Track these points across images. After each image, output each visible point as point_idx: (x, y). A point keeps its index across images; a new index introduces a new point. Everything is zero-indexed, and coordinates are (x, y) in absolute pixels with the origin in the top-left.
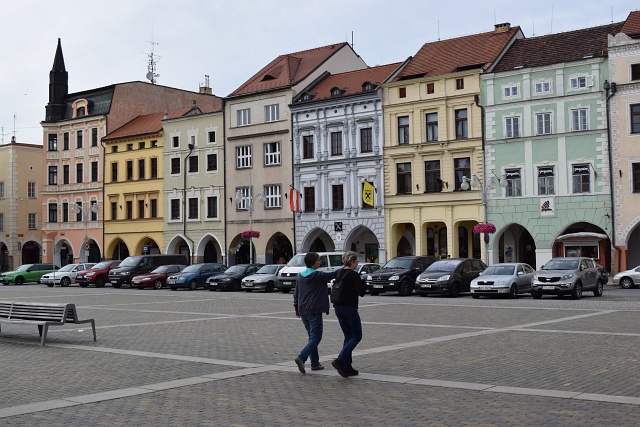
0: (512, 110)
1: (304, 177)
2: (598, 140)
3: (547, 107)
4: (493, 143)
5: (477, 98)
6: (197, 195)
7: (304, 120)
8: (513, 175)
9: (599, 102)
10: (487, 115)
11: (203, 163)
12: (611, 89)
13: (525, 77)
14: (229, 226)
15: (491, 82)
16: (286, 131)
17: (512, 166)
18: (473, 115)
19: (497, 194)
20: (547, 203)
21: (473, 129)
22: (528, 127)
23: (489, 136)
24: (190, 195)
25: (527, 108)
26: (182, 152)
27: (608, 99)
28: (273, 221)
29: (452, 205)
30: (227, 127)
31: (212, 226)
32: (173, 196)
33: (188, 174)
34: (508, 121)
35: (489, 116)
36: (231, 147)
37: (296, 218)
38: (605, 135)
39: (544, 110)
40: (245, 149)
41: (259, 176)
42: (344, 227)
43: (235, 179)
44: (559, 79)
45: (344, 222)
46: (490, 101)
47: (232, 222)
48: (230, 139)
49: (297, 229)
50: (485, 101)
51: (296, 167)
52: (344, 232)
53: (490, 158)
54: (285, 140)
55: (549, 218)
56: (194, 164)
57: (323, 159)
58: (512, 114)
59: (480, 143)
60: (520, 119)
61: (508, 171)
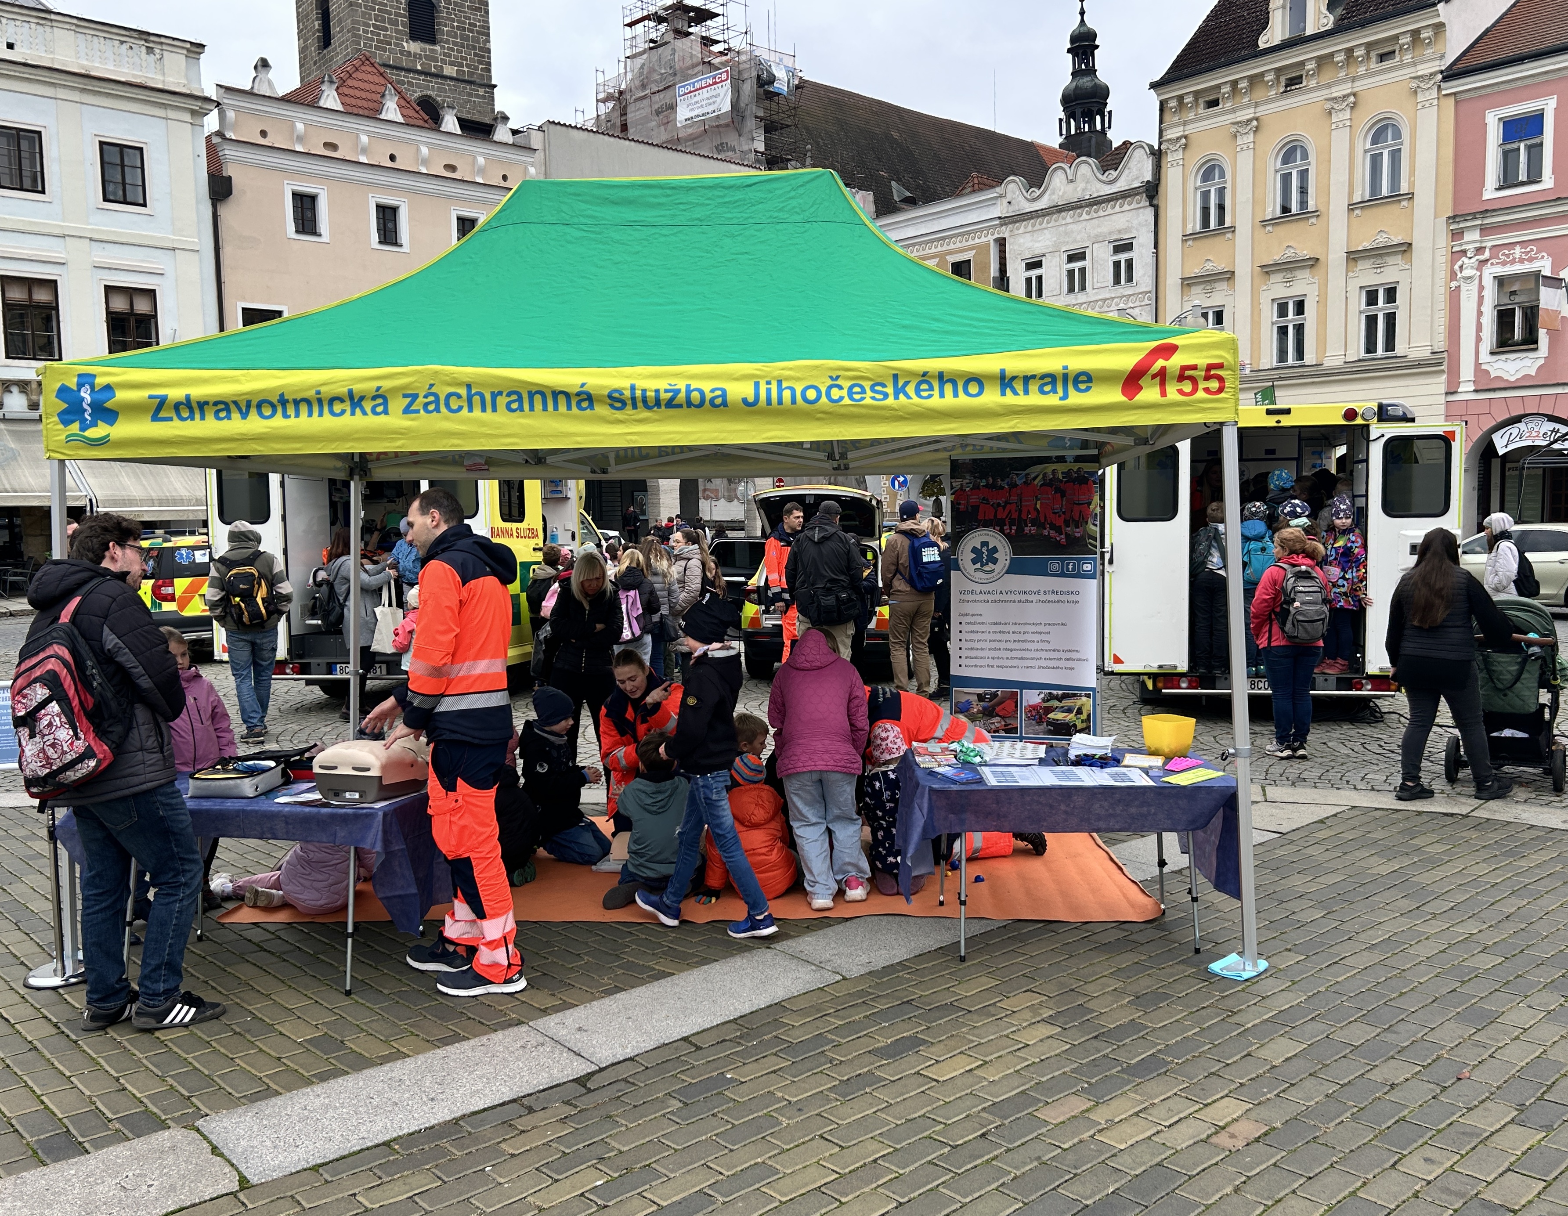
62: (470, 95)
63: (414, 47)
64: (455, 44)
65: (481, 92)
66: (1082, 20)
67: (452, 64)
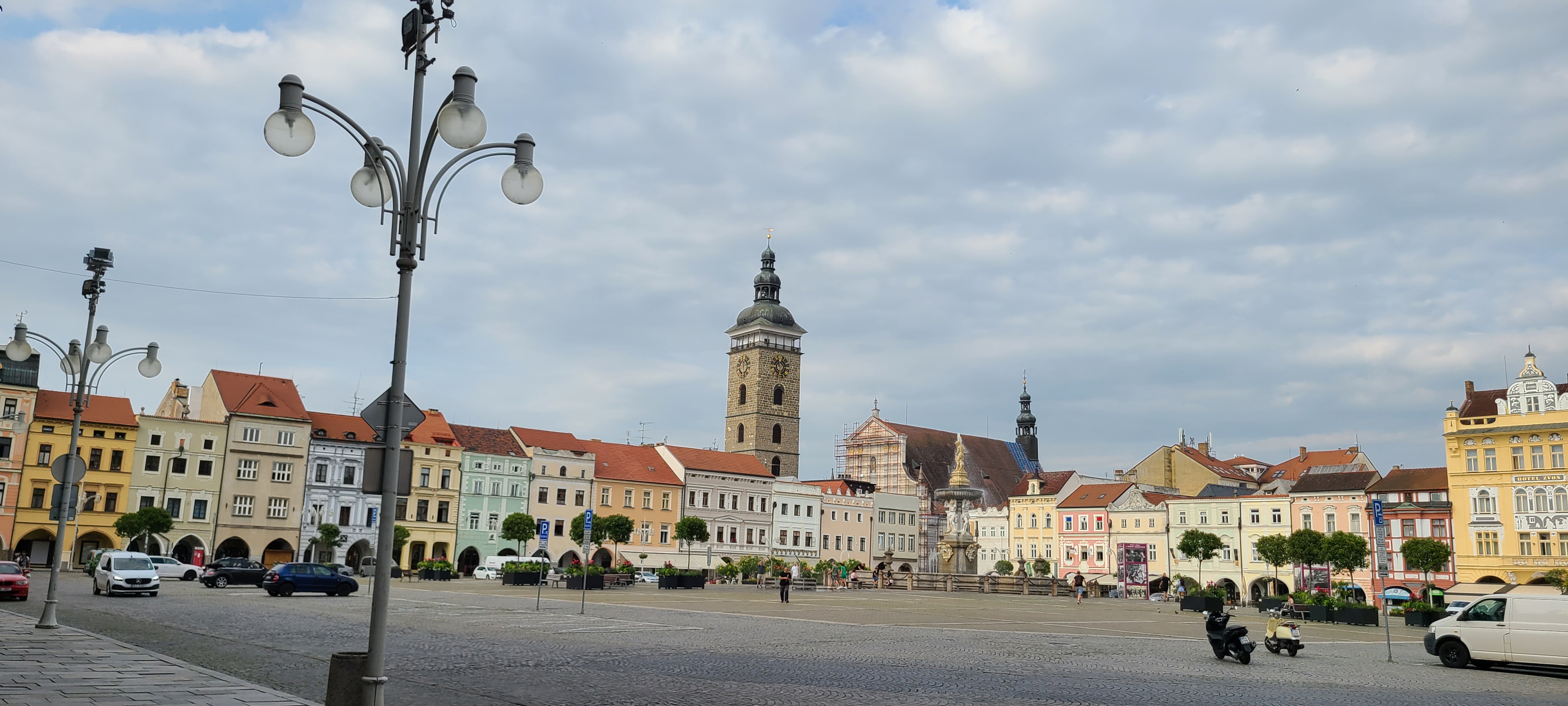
0: (479, 477)
1: (314, 496)
2: (522, 503)
3: (499, 479)
4: (467, 495)
5: (460, 465)
6: (182, 496)
7: (320, 451)
8: (475, 517)
9: (525, 482)
10: (463, 477)
11: (192, 467)
12: (532, 476)
13: (488, 459)
14: (218, 528)
15: (469, 457)
16: (301, 457)
17: (475, 511)
18: (454, 476)
19: (465, 526)
20: (492, 536)
21: (453, 483)
22: (487, 490)
23: (463, 491)
24: (170, 495)
25: (488, 477)
26: (166, 451)
27: (530, 481)
28: (275, 529)
29: (434, 531)
30: (230, 439)
31: (198, 527)
32: (148, 493)
33: (171, 474)
34: (476, 483)
35: (465, 478)
36: (232, 459)
37: (302, 529)
38: (526, 501)
39: (497, 481)
40: (248, 463)
41: (264, 489)
42: (348, 539)
43: (232, 487)
44: (507, 465)
45: (349, 535)
46: (466, 468)
47: (225, 526)
48: (232, 451)
49: (302, 537)
50: (464, 468)
51: (308, 487)
52: (348, 543)
53: (462, 504)
54: (300, 464)
55: (492, 544)
56: (179, 466)
57: (335, 485)
58: (479, 480)
59: (458, 494)
60: (483, 483)
61: (472, 514)
62: (791, 422)
63: (775, 407)
64: (788, 404)
65: (795, 421)
66: (1025, 391)
67: (786, 411)
